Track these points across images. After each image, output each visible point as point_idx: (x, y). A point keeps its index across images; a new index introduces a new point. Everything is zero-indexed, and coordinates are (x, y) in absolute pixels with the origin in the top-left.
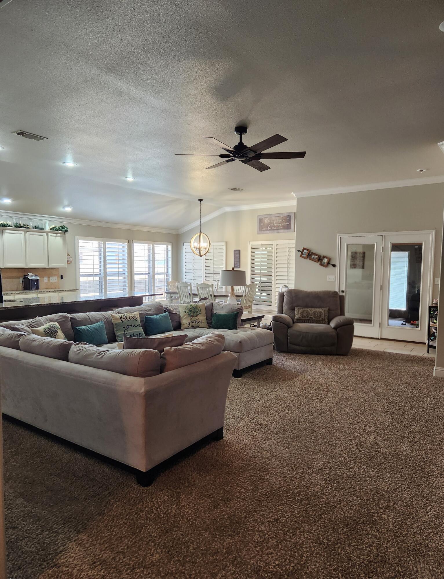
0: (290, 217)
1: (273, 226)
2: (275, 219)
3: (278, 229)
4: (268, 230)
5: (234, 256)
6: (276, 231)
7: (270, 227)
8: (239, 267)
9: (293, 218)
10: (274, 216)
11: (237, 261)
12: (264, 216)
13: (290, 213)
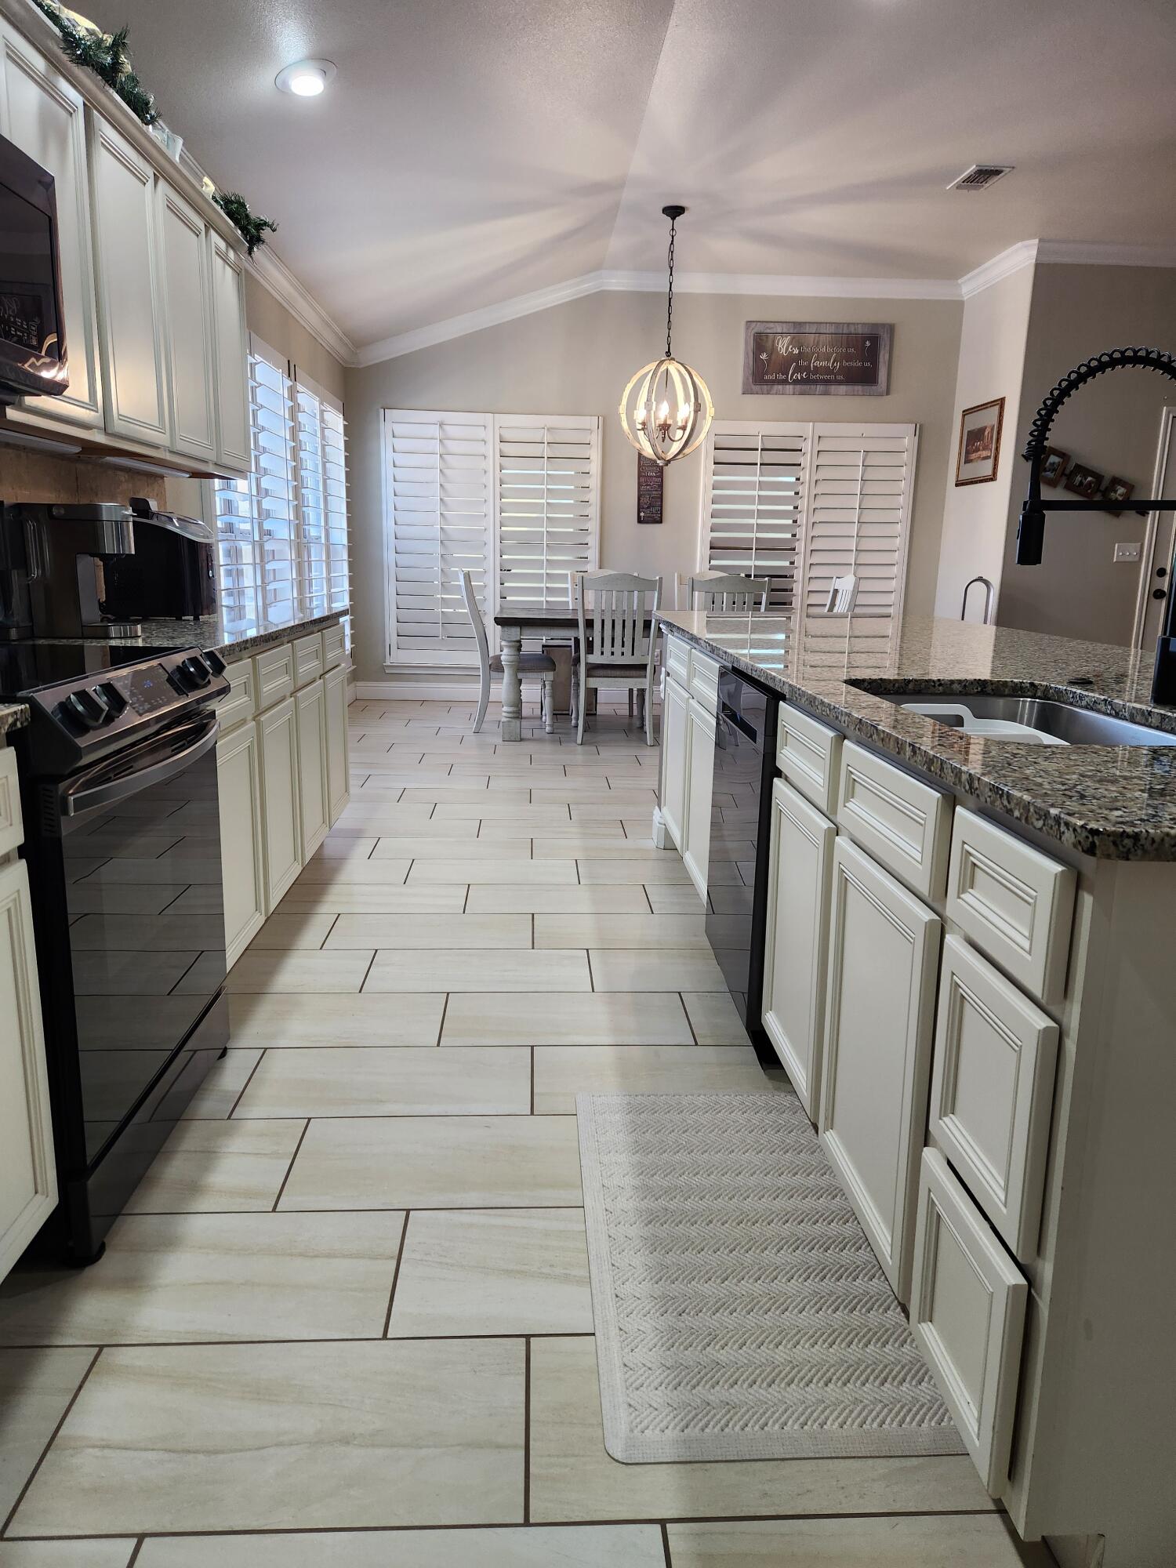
0: (875, 339)
1: (807, 369)
2: (816, 342)
3: (827, 382)
4: (790, 384)
5: (639, 476)
6: (818, 386)
7: (798, 369)
8: (657, 517)
9: (888, 348)
10: (814, 331)
11: (650, 495)
12: (772, 325)
13: (875, 325)
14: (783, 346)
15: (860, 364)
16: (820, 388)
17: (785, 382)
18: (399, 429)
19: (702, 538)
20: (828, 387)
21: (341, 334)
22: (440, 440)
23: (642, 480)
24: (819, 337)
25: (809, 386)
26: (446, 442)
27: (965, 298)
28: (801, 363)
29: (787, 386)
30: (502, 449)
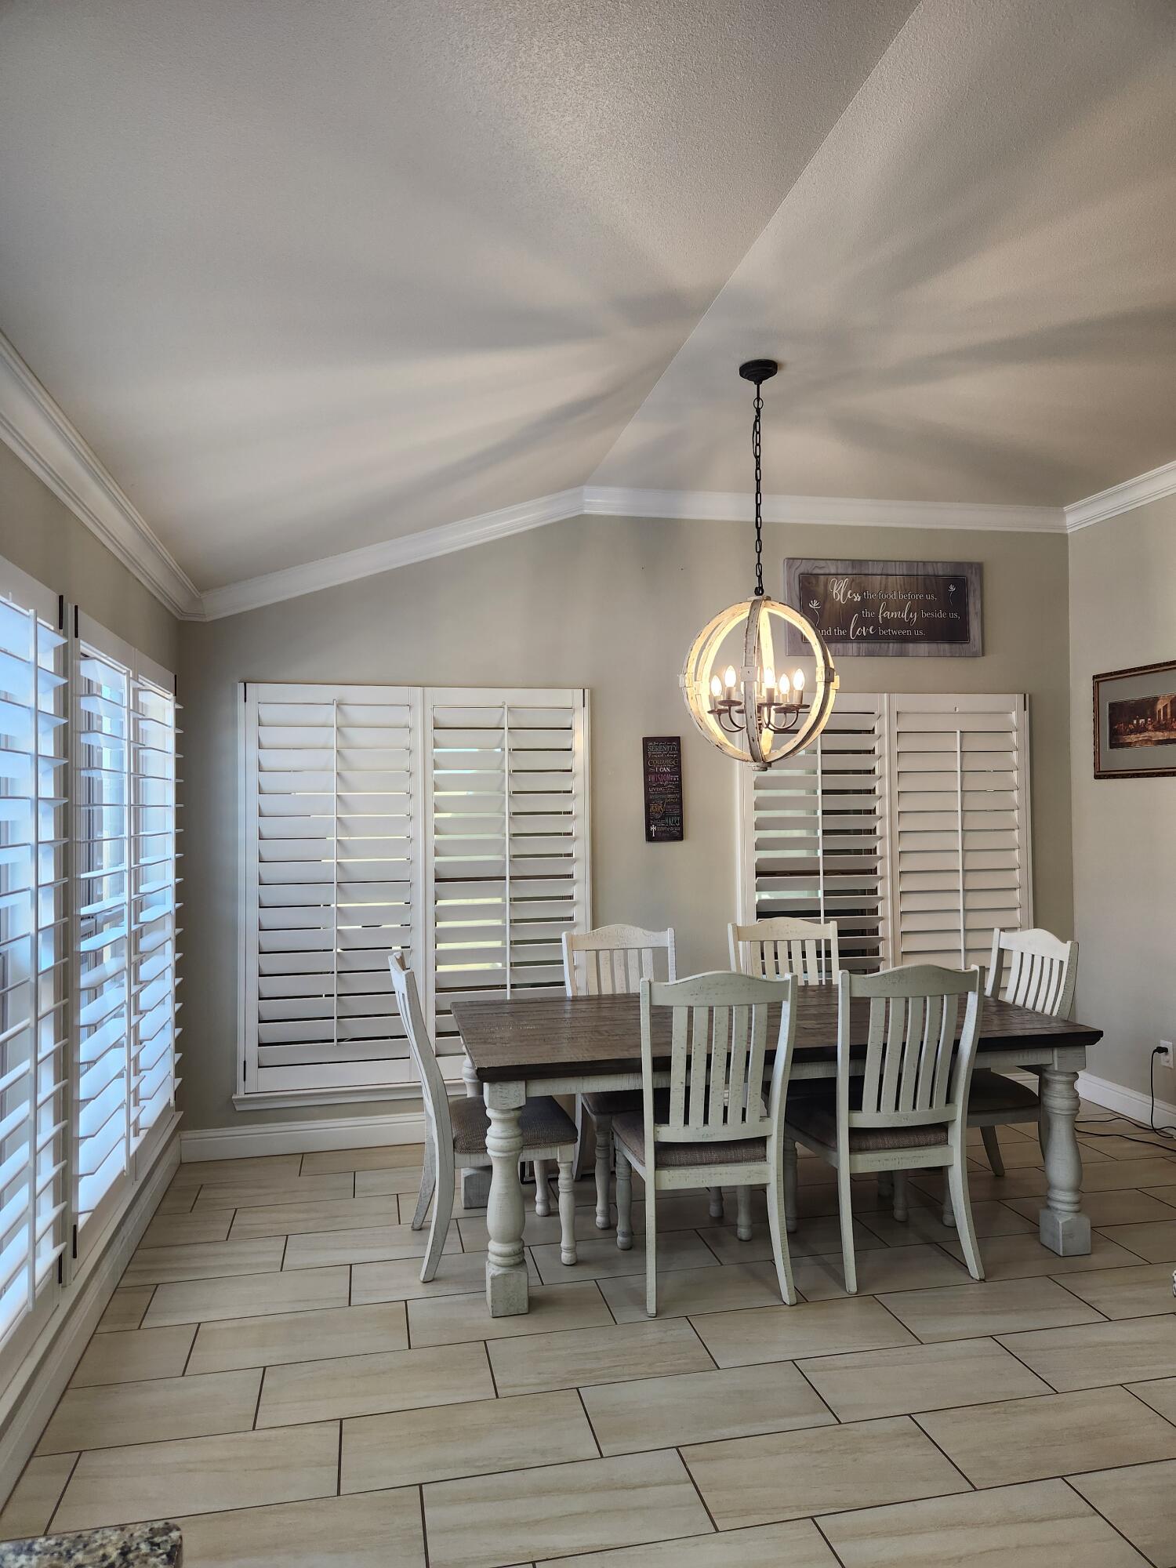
0: (960, 582)
1: (874, 621)
2: (883, 586)
3: (904, 640)
4: (852, 641)
5: (647, 773)
6: (891, 645)
7: (861, 622)
8: (675, 831)
9: (978, 593)
10: (879, 572)
11: (663, 799)
12: (822, 564)
13: (959, 565)
14: (839, 591)
15: (942, 615)
16: (893, 647)
17: (845, 639)
18: (268, 713)
19: (743, 860)
20: (904, 645)
21: (174, 564)
22: (337, 728)
23: (652, 778)
24: (887, 579)
25: (878, 645)
26: (345, 730)
27: (1069, 531)
28: (868, 614)
29: (850, 645)
30: (437, 738)
